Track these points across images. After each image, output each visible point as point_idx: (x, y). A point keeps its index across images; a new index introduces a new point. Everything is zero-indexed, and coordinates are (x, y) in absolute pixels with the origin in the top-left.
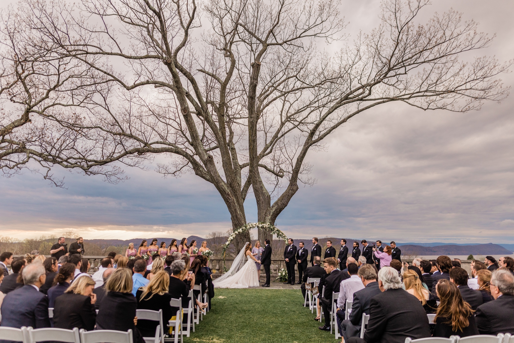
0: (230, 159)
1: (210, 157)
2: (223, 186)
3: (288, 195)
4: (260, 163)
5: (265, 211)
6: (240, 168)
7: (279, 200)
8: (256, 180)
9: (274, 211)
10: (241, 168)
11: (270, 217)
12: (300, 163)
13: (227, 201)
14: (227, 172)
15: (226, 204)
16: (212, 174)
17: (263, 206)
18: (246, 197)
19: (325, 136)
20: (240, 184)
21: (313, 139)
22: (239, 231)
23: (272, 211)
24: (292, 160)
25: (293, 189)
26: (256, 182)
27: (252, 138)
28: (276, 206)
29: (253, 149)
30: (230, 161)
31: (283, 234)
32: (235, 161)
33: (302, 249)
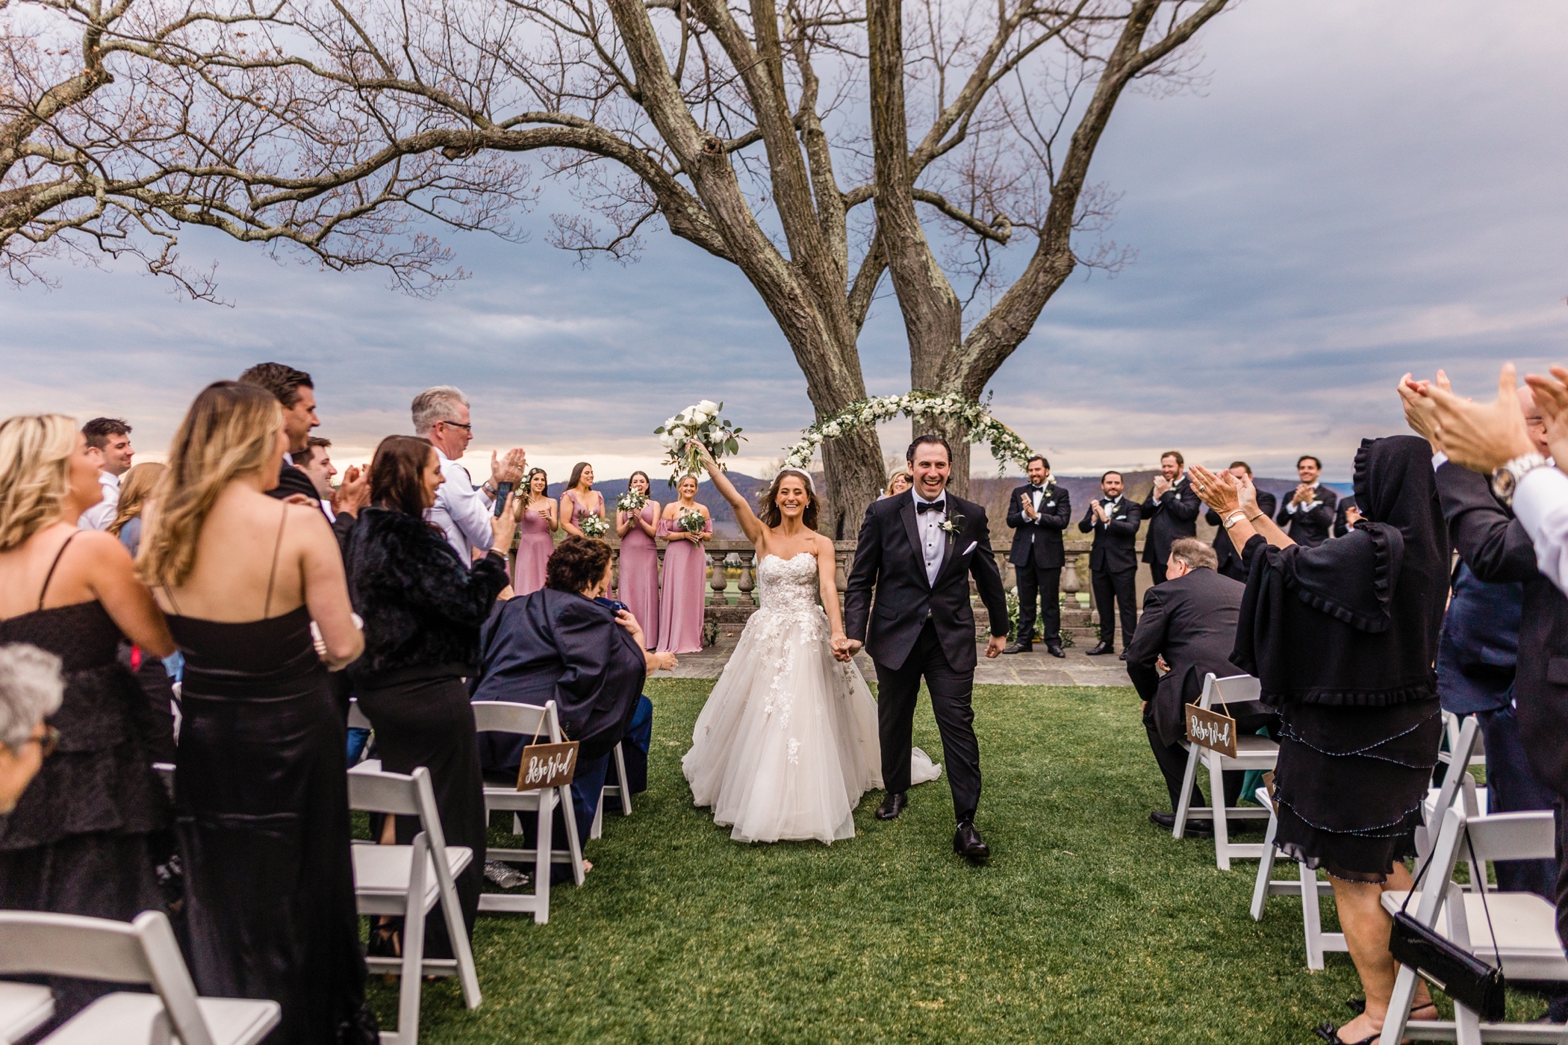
0: (799, 166)
1: (712, 147)
2: (772, 265)
3: (1034, 294)
4: (918, 185)
5: (939, 361)
6: (841, 205)
7: (994, 315)
8: (904, 239)
9: (975, 361)
10: (847, 206)
11: (958, 383)
12: (1082, 154)
13: (787, 322)
14: (790, 220)
15: (787, 335)
16: (726, 217)
17: (929, 342)
18: (867, 316)
19: (1196, 26)
20: (841, 263)
21: (1144, 46)
22: (825, 430)
23: (965, 359)
24: (1048, 146)
25: (1052, 267)
26: (905, 246)
27: (882, 58)
28: (984, 340)
29: (887, 108)
30: (802, 177)
31: (1017, 440)
32: (821, 179)
33: (1117, 500)
